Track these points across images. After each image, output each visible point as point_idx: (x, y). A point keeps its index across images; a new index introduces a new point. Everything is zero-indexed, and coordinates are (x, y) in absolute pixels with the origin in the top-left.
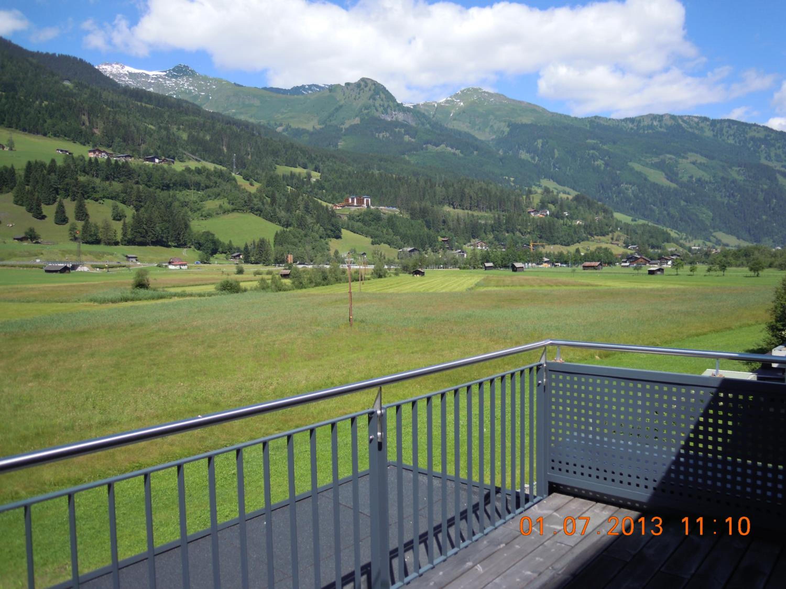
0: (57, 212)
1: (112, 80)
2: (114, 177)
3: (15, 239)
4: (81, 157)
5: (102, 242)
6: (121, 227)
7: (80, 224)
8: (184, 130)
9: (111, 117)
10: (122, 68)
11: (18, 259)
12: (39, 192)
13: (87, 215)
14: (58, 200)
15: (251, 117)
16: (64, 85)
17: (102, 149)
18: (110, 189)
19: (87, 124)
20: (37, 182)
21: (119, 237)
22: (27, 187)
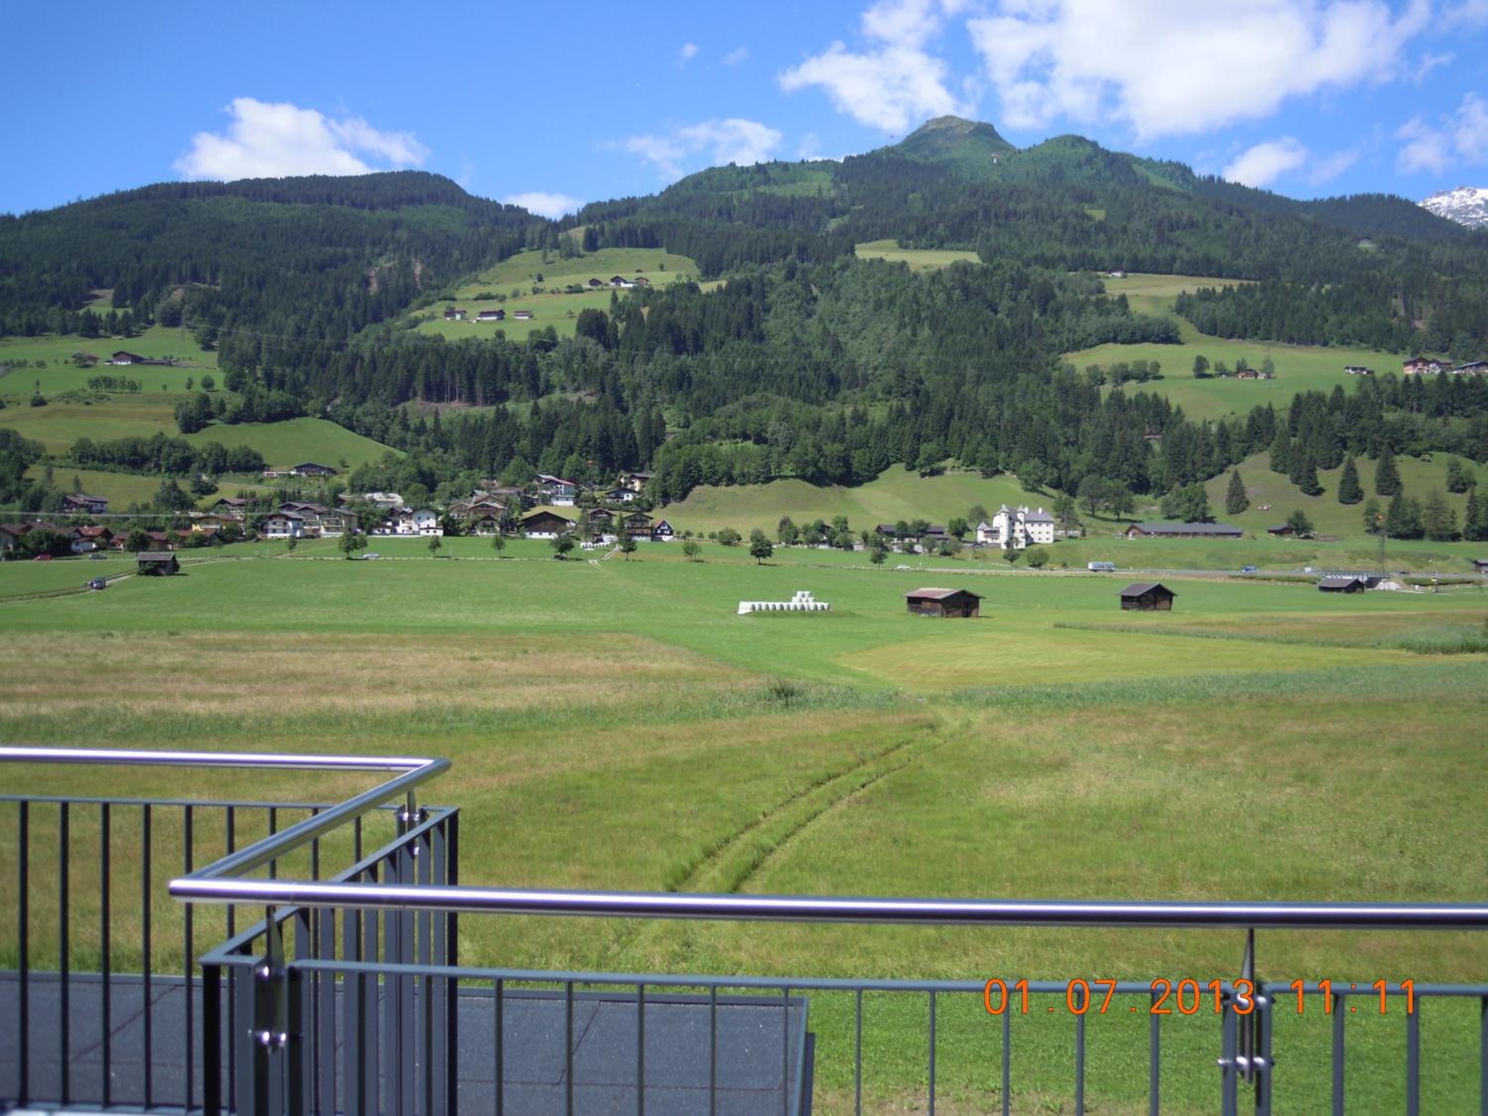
0: (1343, 482)
1: (1450, 222)
2: (1453, 408)
3: (1270, 531)
4: (1390, 377)
5: (1427, 534)
6: (1466, 504)
7: (1385, 503)
9: (1448, 293)
10: (1472, 195)
11: (1273, 566)
12: (1313, 447)
13: (1398, 484)
14: (1346, 459)
16: (1359, 251)
17: (1429, 356)
18: (1444, 432)
19: (1402, 312)
20: (1311, 429)
21: (1461, 525)
22: (1293, 439)
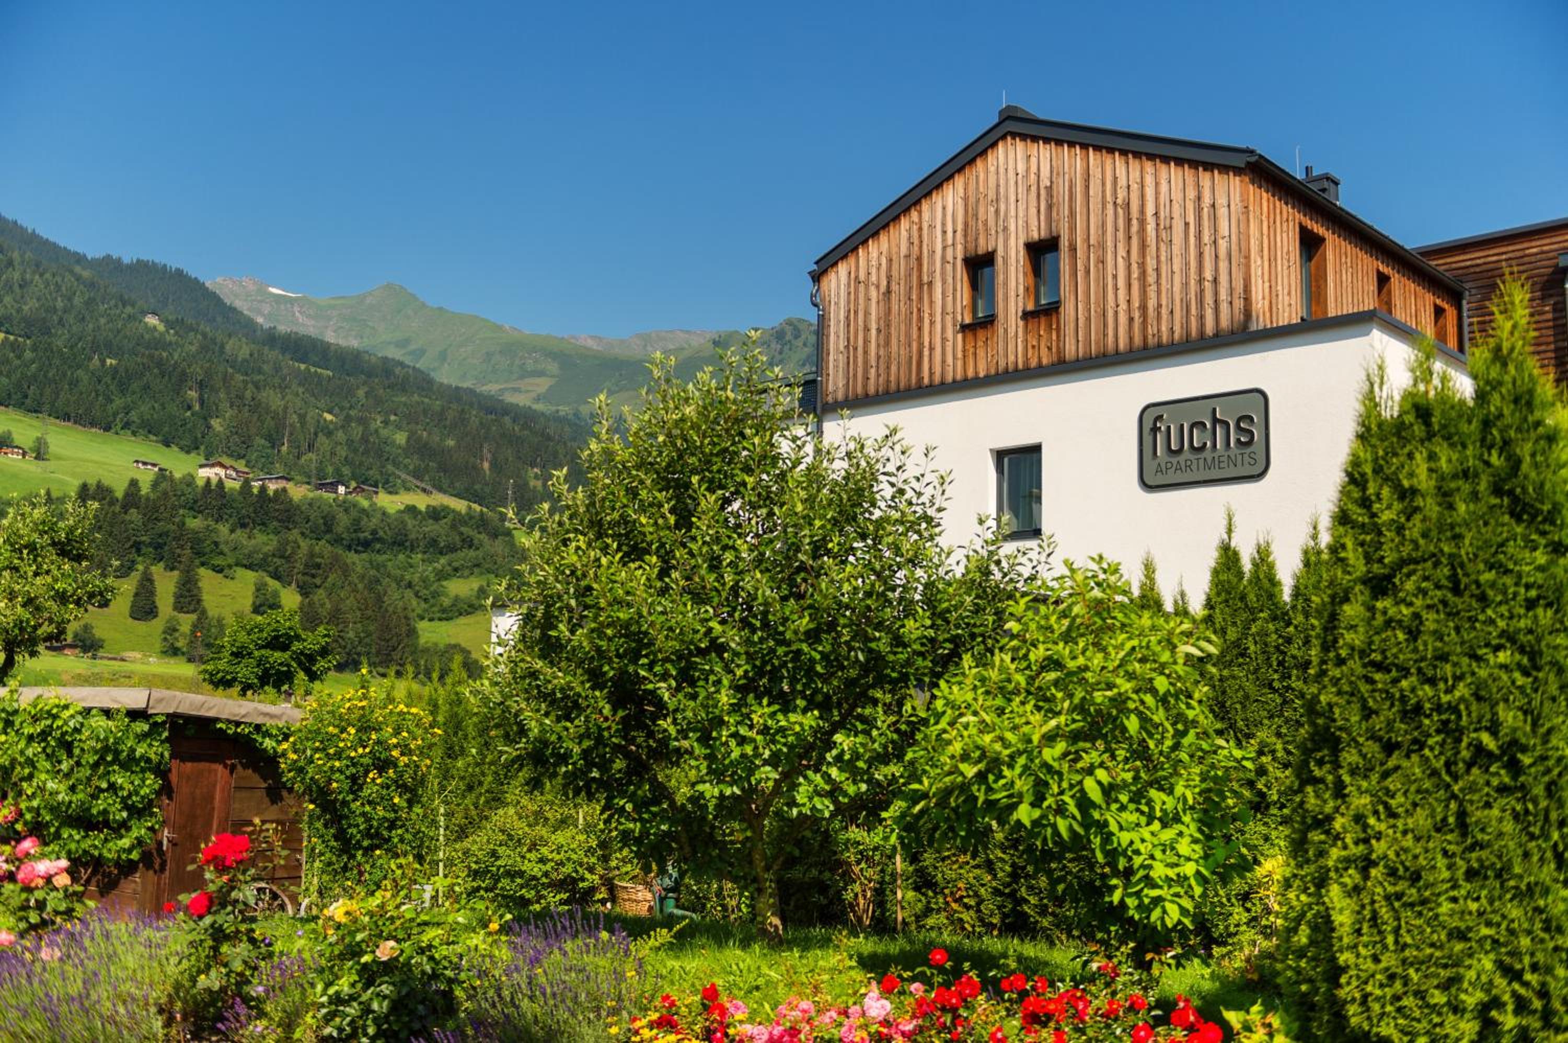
0: (137, 594)
2: (256, 522)
4: (188, 479)
7: (185, 621)
8: (399, 428)
12: (101, 550)
13: (200, 601)
14: (141, 567)
15: (538, 399)
16: (145, 325)
17: (224, 460)
18: (249, 547)
19: (197, 407)
20: (100, 528)
